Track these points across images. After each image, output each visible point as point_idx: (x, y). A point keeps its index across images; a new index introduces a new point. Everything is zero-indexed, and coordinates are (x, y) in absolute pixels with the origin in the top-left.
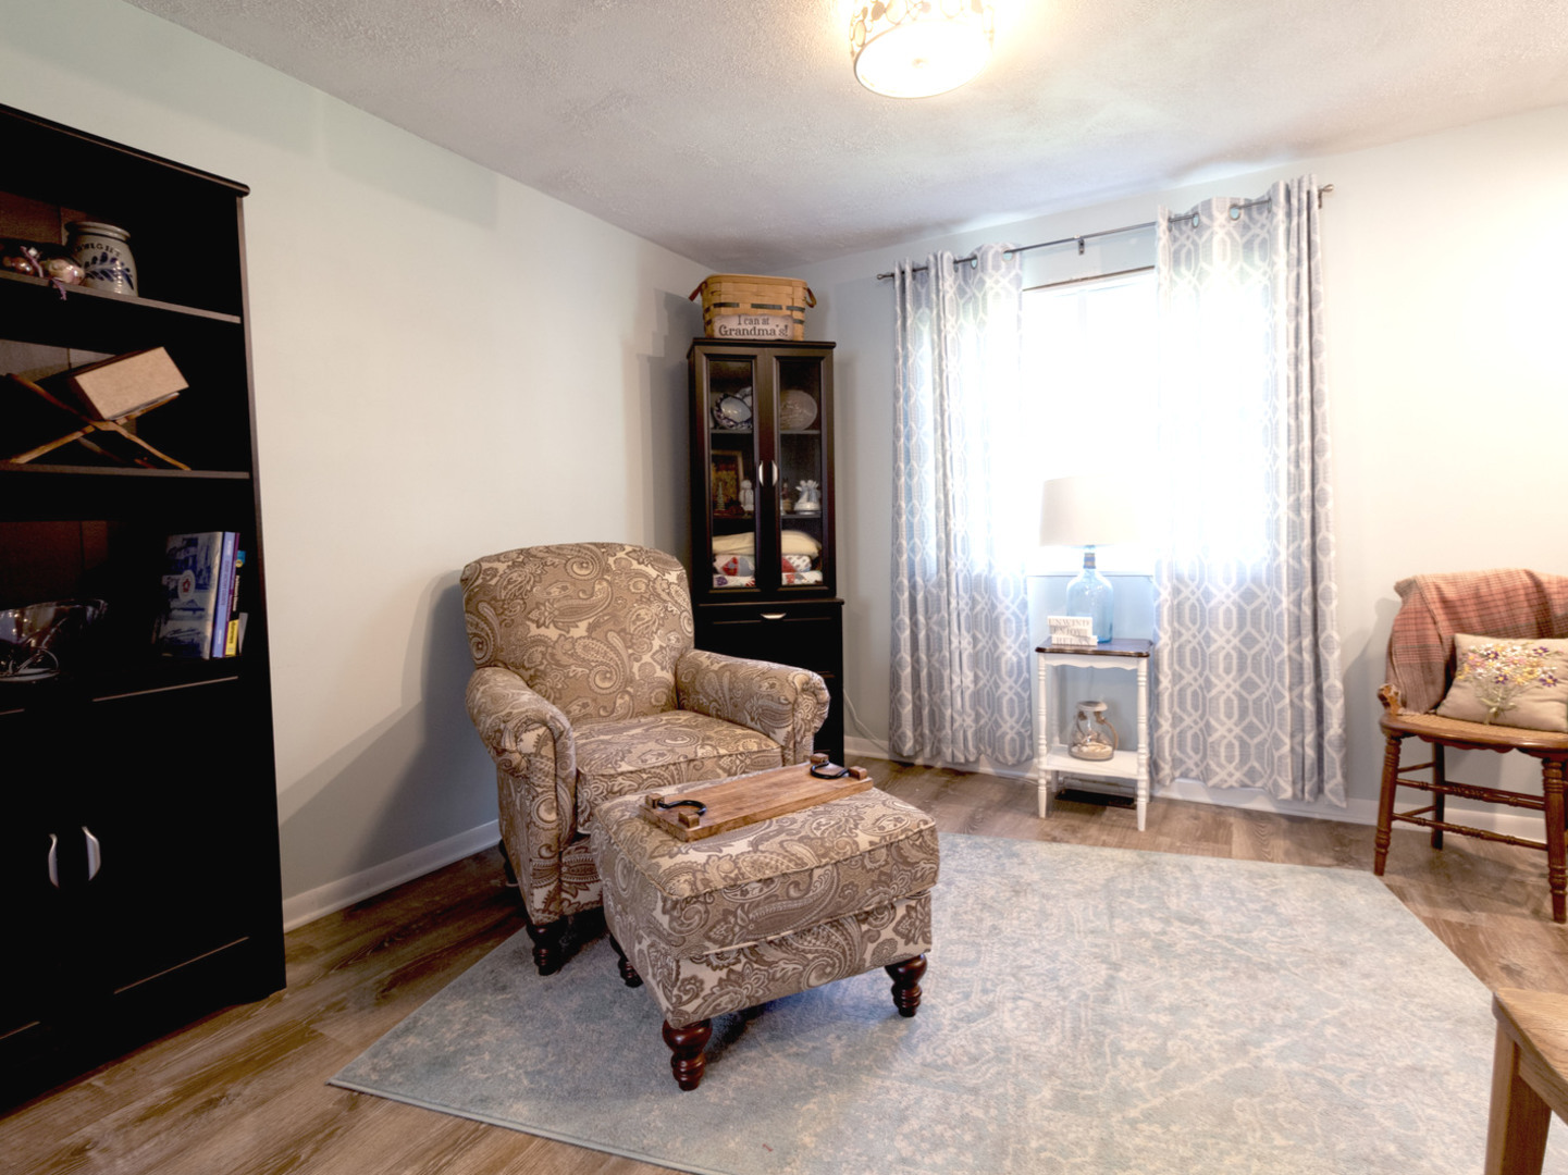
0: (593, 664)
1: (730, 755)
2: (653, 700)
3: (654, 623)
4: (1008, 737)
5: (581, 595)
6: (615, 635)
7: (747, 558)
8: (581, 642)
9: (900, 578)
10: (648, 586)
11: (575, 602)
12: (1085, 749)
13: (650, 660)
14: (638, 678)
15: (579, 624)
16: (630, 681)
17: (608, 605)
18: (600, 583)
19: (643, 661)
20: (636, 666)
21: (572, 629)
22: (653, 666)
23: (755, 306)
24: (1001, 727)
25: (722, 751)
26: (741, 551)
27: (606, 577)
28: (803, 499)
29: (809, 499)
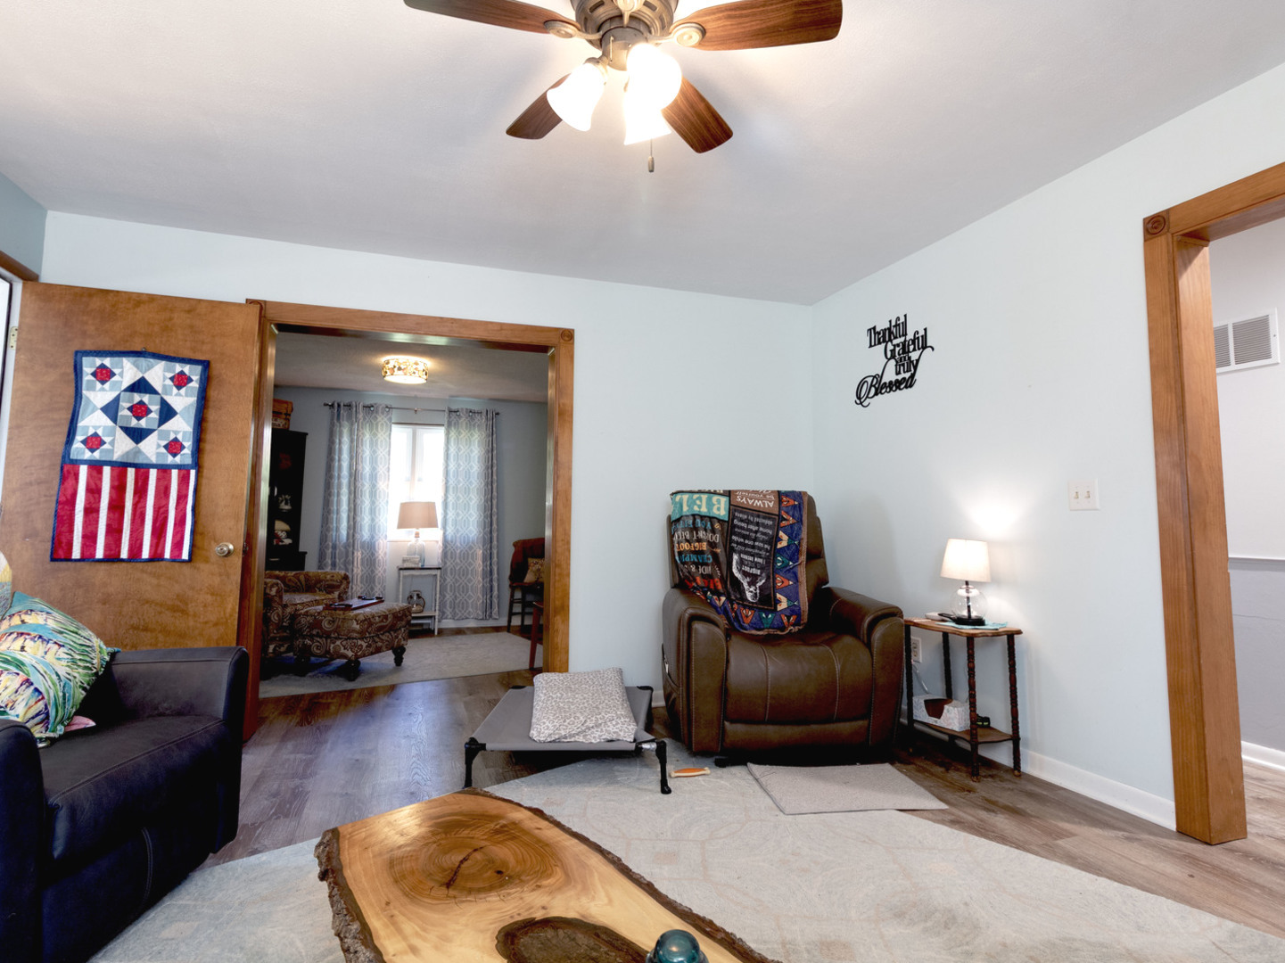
28: (283, 503)
29: (286, 504)
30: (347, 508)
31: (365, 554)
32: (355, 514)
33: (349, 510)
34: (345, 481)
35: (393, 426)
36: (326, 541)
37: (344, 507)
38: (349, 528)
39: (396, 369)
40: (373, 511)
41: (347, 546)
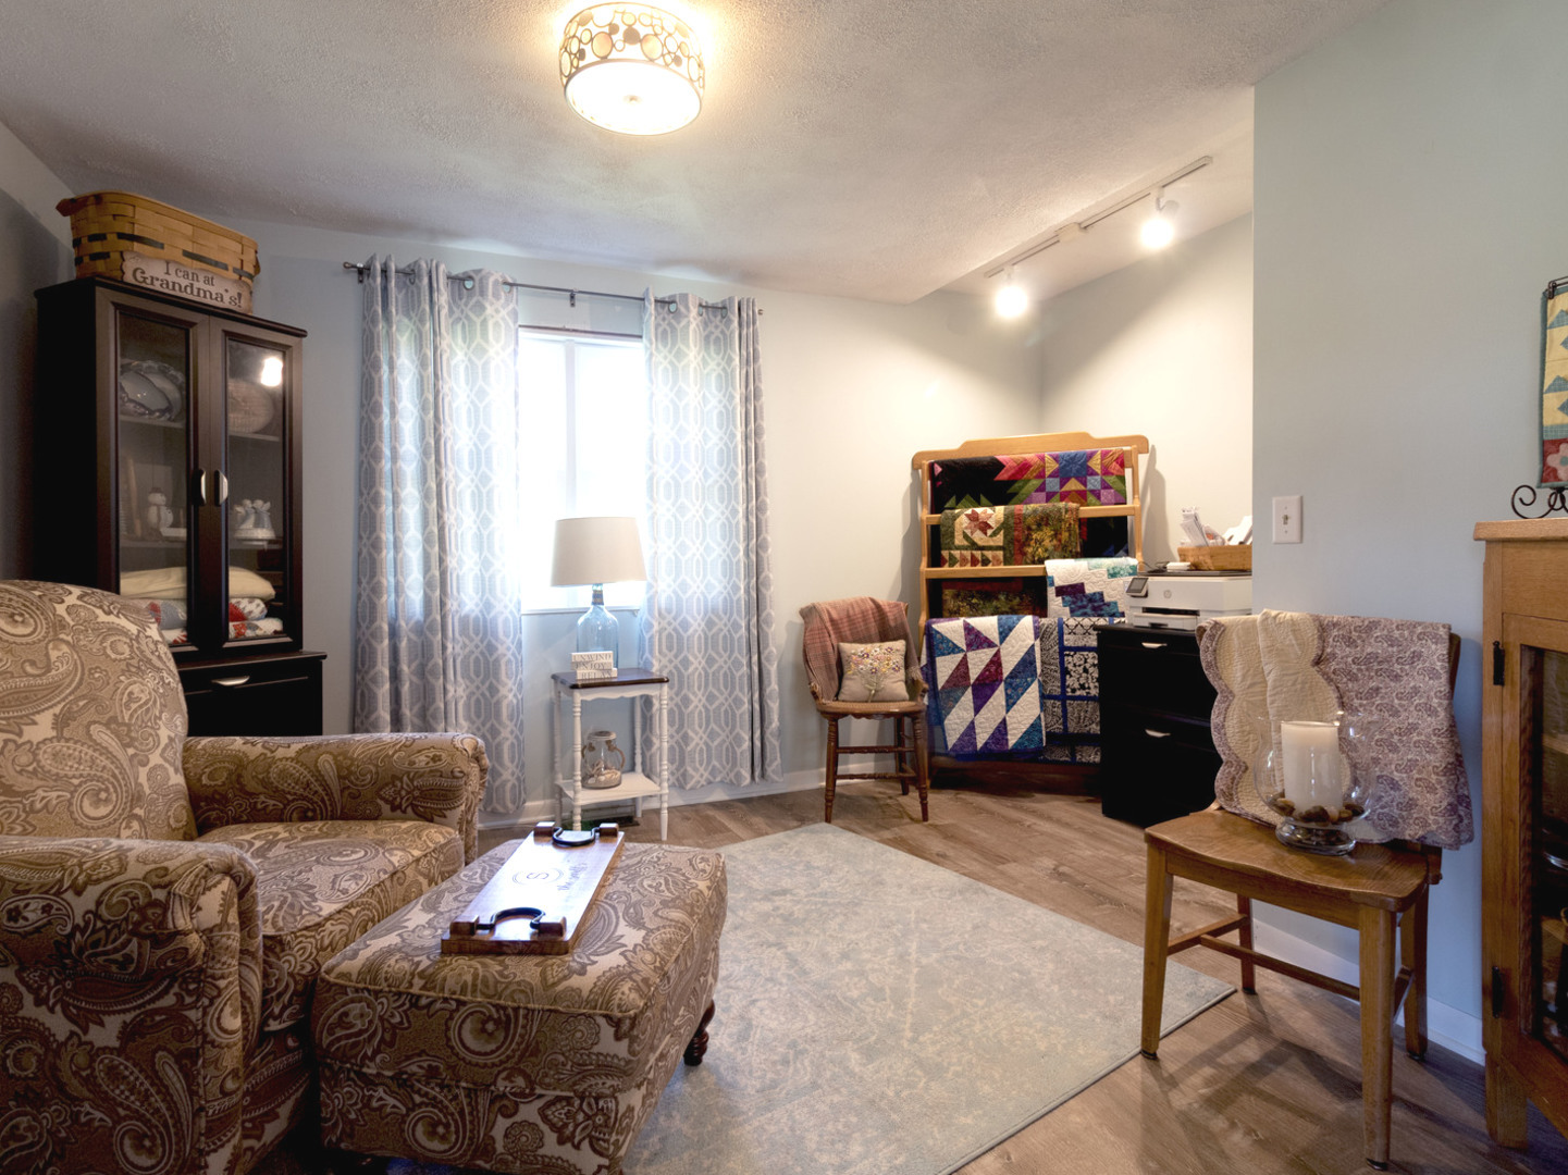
0: (76, 782)
1: (425, 856)
2: (172, 821)
3: (155, 702)
4: (509, 785)
5: (29, 669)
6: (103, 729)
7: (173, 603)
8: (48, 748)
9: (377, 623)
10: (131, 647)
11: (22, 683)
12: (602, 778)
13: (161, 761)
14: (148, 791)
15: (37, 718)
16: (137, 798)
17: (80, 683)
18: (55, 648)
19: (151, 765)
20: (143, 772)
21: (26, 729)
22: (166, 769)
23: (187, 254)
24: (501, 775)
25: (417, 853)
26: (164, 594)
27: (62, 636)
28: (249, 524)
29: (258, 524)
30: (419, 537)
31: (471, 646)
32: (442, 548)
33: (427, 540)
34: (410, 468)
35: (523, 333)
36: (373, 620)
37: (412, 534)
38: (428, 585)
39: (618, 37)
40: (483, 542)
41: (422, 630)
